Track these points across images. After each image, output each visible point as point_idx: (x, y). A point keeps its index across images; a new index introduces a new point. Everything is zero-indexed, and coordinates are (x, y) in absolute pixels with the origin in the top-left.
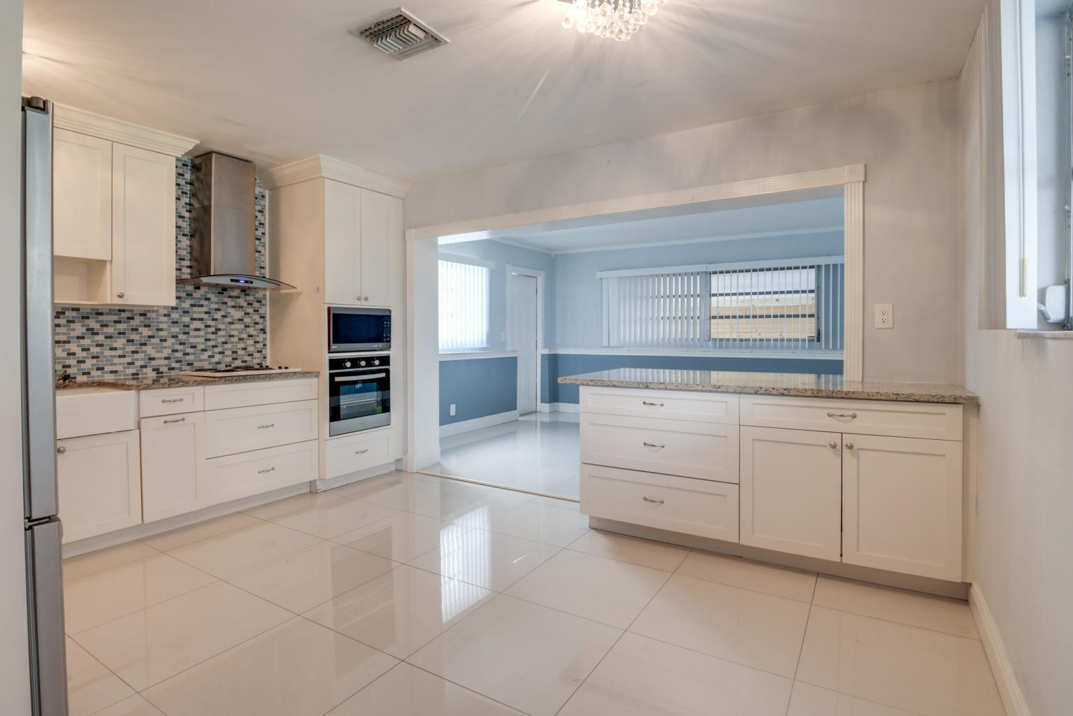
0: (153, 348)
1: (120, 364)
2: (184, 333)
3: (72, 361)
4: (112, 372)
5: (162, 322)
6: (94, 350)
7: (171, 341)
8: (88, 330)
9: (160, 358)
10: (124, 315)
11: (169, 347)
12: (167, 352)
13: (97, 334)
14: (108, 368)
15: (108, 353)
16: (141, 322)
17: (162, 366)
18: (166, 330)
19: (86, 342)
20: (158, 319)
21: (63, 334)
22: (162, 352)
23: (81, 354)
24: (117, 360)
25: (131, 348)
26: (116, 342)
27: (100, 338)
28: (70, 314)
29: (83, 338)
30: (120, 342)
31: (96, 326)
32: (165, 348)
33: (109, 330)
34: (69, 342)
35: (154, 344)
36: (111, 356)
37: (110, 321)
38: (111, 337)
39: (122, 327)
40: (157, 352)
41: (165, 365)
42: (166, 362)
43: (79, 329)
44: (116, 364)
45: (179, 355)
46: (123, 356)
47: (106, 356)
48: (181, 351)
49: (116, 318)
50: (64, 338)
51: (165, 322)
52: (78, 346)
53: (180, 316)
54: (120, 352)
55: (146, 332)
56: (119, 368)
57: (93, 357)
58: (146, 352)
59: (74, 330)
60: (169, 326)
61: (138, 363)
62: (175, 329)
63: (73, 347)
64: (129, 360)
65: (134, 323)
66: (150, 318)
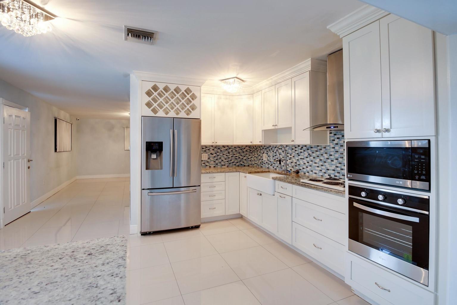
0: (328, 164)
1: (318, 170)
2: (341, 158)
3: (305, 167)
4: (316, 173)
5: (331, 152)
6: (310, 163)
7: (335, 161)
8: (309, 154)
9: (331, 170)
10: (319, 148)
11: (335, 165)
12: (333, 167)
13: (311, 156)
14: (314, 171)
15: (314, 165)
16: (324, 151)
17: (331, 174)
18: (334, 155)
19: (308, 159)
20: (330, 150)
21: (303, 156)
22: (332, 166)
23: (307, 164)
24: (317, 168)
25: (321, 163)
26: (316, 160)
27: (312, 158)
28: (304, 148)
29: (307, 157)
30: (317, 160)
31: (311, 153)
32: (333, 165)
33: (314, 155)
34: (304, 159)
35: (328, 162)
36: (315, 166)
37: (314, 151)
38: (314, 158)
39: (318, 153)
40: (330, 166)
41: (333, 174)
42: (333, 172)
43: (306, 154)
44: (316, 170)
45: (339, 169)
46: (318, 167)
47: (313, 166)
48: (340, 167)
49: (316, 149)
50: (303, 157)
51: (333, 152)
52: (306, 161)
53: (339, 148)
54: (317, 165)
55: (326, 156)
56: (317, 172)
57: (310, 166)
58: (326, 166)
59: (305, 154)
60: (334, 153)
61: (324, 171)
62: (337, 155)
63: (305, 161)
64: (320, 169)
65: (322, 151)
66: (327, 149)
